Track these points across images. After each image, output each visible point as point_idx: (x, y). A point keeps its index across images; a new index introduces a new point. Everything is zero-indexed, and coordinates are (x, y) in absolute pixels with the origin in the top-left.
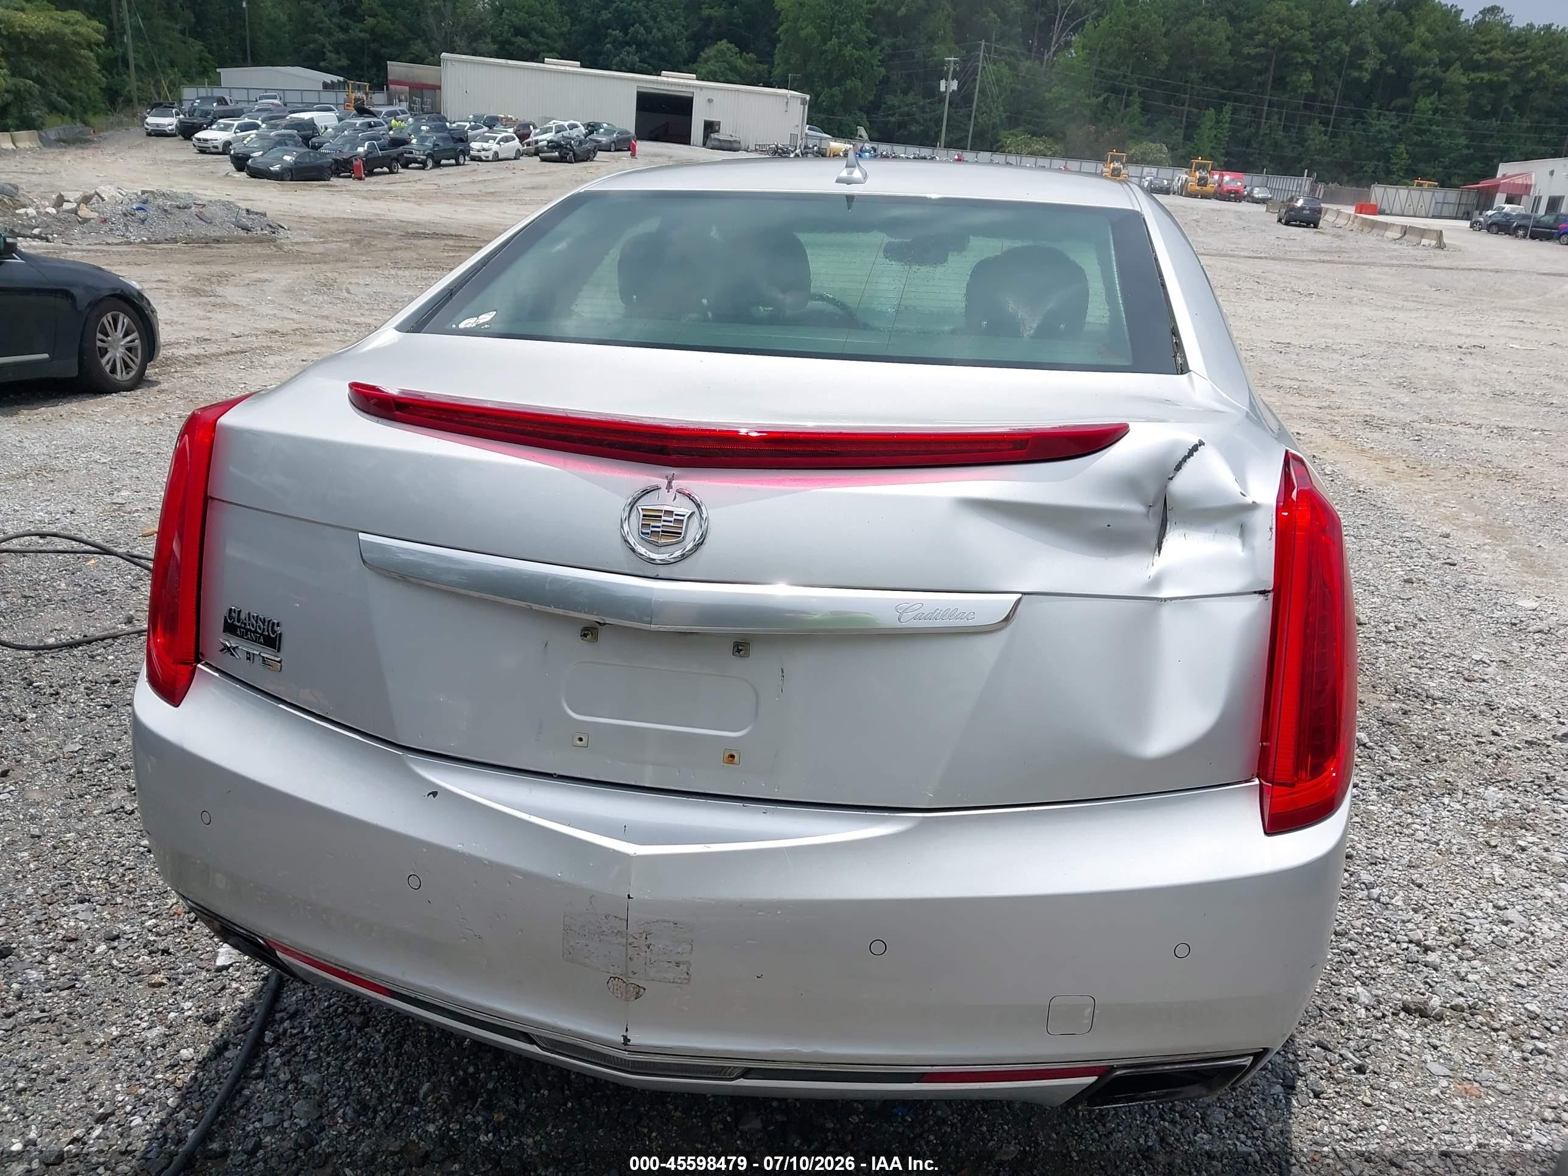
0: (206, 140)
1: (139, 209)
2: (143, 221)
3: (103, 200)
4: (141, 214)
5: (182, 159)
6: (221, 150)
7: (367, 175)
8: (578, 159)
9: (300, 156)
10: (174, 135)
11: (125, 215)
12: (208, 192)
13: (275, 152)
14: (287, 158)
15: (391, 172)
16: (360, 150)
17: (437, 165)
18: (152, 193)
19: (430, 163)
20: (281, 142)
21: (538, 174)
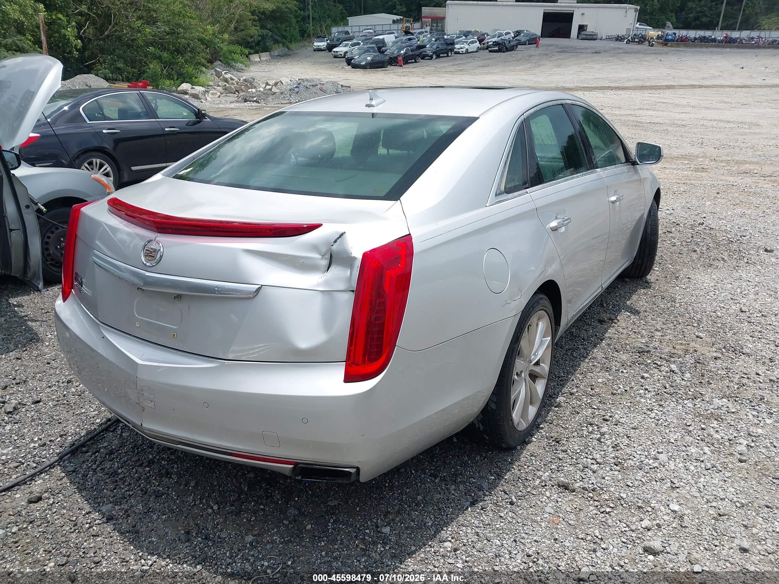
0: (337, 52)
1: (296, 87)
2: (297, 93)
3: (282, 84)
4: (297, 90)
5: (326, 61)
6: (343, 56)
7: (404, 64)
8: (508, 50)
9: (375, 57)
10: (325, 50)
11: (290, 90)
12: (331, 77)
13: (363, 56)
14: (369, 58)
15: (416, 62)
16: (402, 52)
17: (438, 57)
18: (303, 79)
19: (434, 57)
20: (367, 51)
21: (486, 59)
